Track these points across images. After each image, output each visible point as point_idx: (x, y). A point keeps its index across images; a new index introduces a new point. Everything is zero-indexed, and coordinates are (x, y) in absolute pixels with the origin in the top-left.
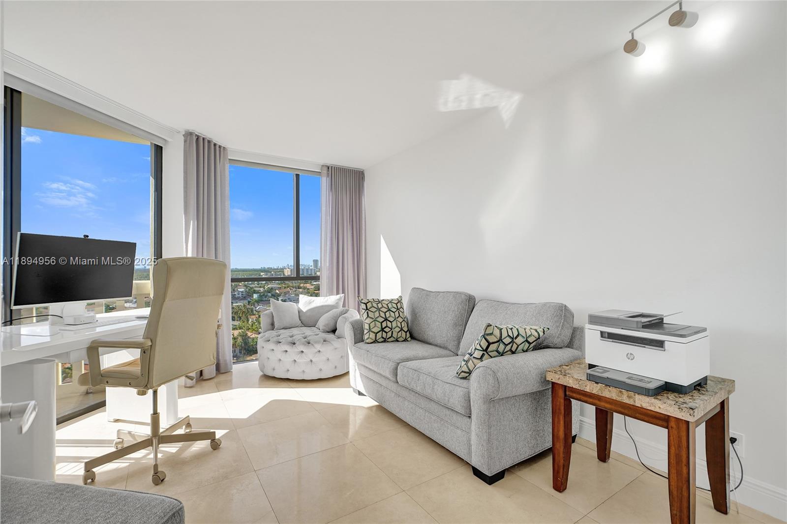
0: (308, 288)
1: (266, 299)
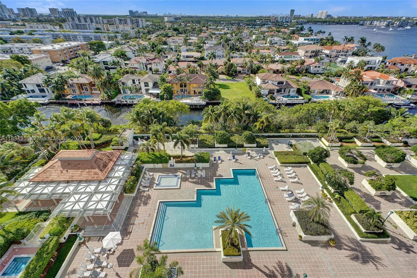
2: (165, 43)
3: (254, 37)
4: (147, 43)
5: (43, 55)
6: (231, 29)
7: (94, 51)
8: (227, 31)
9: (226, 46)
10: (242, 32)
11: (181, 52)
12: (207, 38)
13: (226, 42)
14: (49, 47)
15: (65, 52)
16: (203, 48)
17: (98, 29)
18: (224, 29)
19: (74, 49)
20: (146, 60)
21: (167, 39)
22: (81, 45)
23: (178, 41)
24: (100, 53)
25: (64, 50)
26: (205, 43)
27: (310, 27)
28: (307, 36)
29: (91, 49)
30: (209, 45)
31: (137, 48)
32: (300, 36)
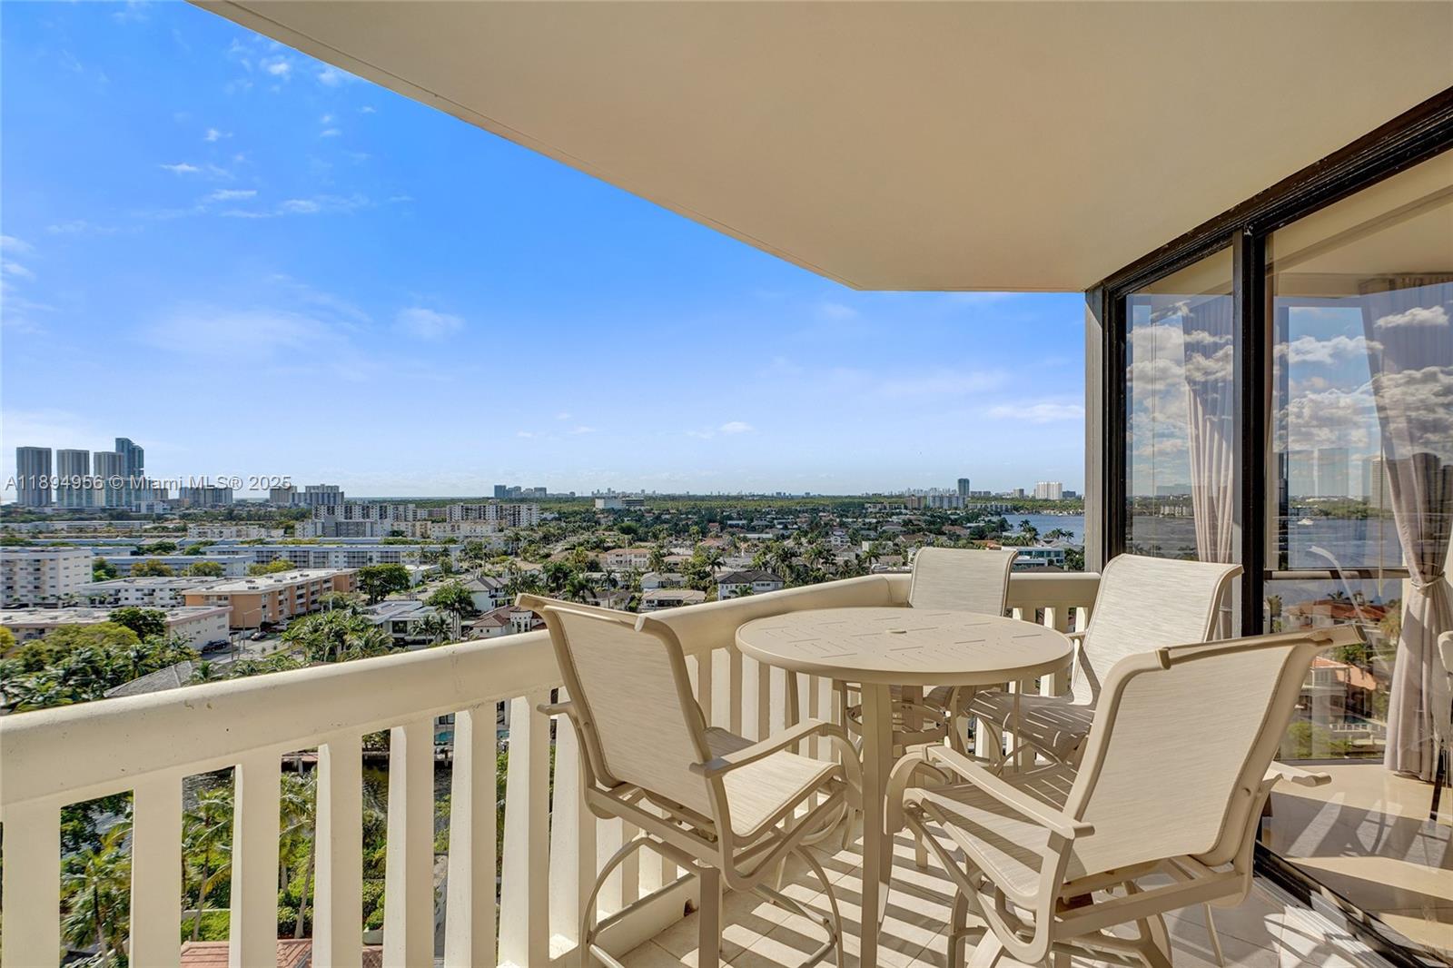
0: (958, 533)
1: (885, 551)
2: (594, 566)
3: (866, 546)
4: (539, 566)
5: (214, 608)
6: (795, 526)
7: (371, 593)
8: (784, 532)
9: (784, 572)
10: (827, 533)
11: (640, 591)
12: (723, 550)
13: (783, 561)
14: (240, 586)
15: (281, 597)
16: (711, 578)
17: (394, 533)
18: (771, 528)
19: (312, 589)
20: (530, 614)
21: (601, 555)
22: (337, 578)
23: (634, 560)
24: (387, 598)
25: (280, 593)
26: (719, 564)
27: (1027, 522)
28: (1023, 544)
29: (361, 588)
30: (730, 570)
31: (506, 580)
32: (1004, 545)
